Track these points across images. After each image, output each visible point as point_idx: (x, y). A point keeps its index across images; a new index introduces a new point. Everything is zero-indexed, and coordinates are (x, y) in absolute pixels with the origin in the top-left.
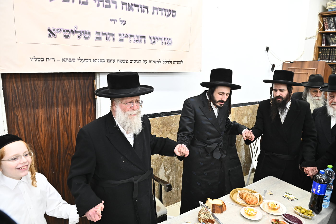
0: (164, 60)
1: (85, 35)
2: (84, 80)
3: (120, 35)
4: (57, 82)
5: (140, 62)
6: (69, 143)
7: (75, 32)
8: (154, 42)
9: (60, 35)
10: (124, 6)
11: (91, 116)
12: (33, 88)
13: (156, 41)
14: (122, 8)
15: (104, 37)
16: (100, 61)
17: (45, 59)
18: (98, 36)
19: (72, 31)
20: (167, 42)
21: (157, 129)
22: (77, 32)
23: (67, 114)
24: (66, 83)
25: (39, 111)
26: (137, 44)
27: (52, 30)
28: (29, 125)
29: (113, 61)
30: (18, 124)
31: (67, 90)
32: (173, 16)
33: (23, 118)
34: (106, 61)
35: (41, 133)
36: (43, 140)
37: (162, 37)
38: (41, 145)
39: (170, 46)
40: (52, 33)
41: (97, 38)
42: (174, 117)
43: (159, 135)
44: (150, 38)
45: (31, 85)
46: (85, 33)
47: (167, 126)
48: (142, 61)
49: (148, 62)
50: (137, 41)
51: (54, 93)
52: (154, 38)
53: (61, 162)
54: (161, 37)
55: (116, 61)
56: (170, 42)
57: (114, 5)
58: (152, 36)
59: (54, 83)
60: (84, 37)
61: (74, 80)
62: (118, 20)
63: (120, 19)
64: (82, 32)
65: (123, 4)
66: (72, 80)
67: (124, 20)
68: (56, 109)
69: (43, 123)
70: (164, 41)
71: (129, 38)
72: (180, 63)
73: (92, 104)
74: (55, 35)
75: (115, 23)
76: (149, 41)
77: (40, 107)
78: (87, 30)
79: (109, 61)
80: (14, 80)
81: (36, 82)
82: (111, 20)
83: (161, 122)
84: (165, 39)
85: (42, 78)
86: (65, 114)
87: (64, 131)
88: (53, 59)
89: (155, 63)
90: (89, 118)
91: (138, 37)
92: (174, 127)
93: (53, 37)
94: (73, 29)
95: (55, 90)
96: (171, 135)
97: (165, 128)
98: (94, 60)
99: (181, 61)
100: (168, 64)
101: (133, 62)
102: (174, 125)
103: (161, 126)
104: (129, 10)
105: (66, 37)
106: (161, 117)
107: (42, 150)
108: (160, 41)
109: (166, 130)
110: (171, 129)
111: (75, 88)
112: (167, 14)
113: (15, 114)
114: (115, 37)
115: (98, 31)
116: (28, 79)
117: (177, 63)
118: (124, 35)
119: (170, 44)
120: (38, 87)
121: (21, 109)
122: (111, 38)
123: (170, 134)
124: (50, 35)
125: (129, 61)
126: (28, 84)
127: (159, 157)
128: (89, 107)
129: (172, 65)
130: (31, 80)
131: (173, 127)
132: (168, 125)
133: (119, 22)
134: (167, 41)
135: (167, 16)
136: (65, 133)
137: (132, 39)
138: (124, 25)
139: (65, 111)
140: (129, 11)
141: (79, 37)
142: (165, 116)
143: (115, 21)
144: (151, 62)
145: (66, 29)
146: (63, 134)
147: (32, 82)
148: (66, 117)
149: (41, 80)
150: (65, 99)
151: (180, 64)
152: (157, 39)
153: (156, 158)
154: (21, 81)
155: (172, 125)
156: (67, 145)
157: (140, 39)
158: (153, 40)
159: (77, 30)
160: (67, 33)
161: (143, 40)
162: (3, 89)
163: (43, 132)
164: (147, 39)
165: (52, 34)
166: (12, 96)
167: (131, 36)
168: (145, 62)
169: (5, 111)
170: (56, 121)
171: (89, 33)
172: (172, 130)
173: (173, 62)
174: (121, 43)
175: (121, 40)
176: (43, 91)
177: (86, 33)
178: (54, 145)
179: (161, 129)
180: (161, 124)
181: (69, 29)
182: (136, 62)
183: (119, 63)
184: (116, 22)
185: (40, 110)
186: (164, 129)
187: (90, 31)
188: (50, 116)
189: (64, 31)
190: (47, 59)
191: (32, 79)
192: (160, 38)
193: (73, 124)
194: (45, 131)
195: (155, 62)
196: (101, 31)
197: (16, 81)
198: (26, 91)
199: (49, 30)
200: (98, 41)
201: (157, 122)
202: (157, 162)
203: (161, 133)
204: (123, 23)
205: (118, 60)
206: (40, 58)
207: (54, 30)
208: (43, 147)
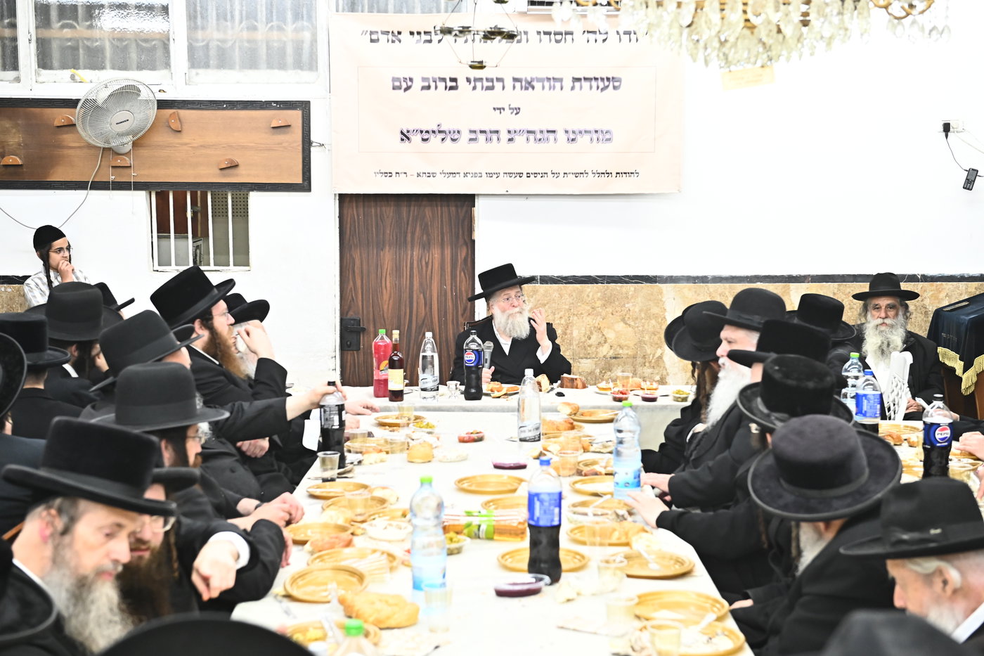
0: (594, 171)
1: (452, 136)
2: (456, 206)
3: (509, 132)
4: (414, 209)
5: (546, 175)
6: (426, 314)
7: (437, 132)
8: (573, 140)
9: (416, 138)
10: (518, 85)
11: (466, 271)
12: (379, 218)
13: (579, 137)
14: (514, 87)
15: (482, 137)
16: (475, 175)
17: (394, 174)
18: (473, 136)
19: (434, 132)
20: (601, 137)
21: (589, 308)
22: (440, 132)
23: (427, 264)
24: (428, 212)
25: (384, 255)
26: (542, 145)
27: (405, 132)
28: (368, 276)
29: (496, 176)
30: (354, 272)
31: (429, 223)
32: (615, 88)
33: (362, 265)
34: (484, 175)
35: (384, 291)
36: (387, 303)
37: (591, 128)
38: (383, 311)
39: (608, 145)
40: (405, 136)
41: (471, 140)
42: (632, 289)
43: (594, 321)
44: (567, 132)
45: (376, 212)
46: (452, 132)
47: (614, 305)
48: (549, 174)
49: (562, 175)
50: (540, 140)
51: (409, 228)
52: (574, 132)
53: (412, 345)
54: (588, 129)
55: (502, 175)
56: (608, 136)
57: (501, 84)
58: (570, 129)
59: (410, 211)
60: (452, 139)
61: (441, 206)
62: (507, 109)
63: (510, 105)
64: (447, 132)
65: (515, 80)
66: (437, 206)
67: (517, 107)
68: (409, 252)
69: (390, 274)
70: (595, 136)
71: (525, 135)
72: (632, 175)
73: (468, 250)
74: (408, 139)
75: (500, 113)
76: (565, 137)
77: (387, 247)
78: (456, 128)
79: (490, 175)
80: (354, 204)
81: (384, 209)
82: (494, 109)
83: (599, 294)
84: (596, 132)
85: (392, 203)
86: (424, 263)
87: (420, 291)
88: (405, 173)
89: (576, 177)
90: (462, 274)
91: (541, 132)
92: (631, 309)
93: (407, 141)
94: (435, 128)
95: (410, 222)
96: (625, 326)
97: (610, 310)
98: (466, 175)
99: (633, 171)
100: (604, 179)
101: (532, 176)
102: (631, 304)
103: (599, 303)
104: (527, 89)
105: (424, 140)
106: (600, 284)
107: (384, 320)
108: (587, 137)
109: (612, 314)
110: (624, 313)
111: (442, 221)
112: (601, 85)
113: (351, 255)
114: (501, 137)
115: (473, 129)
116: (373, 204)
117: (624, 175)
118: (515, 132)
119: (609, 140)
120: (385, 217)
121: (360, 249)
122: (494, 137)
123: (622, 324)
124: (402, 140)
125: (525, 175)
126: (373, 211)
127: (595, 369)
128: (464, 254)
129: (612, 179)
130: (376, 204)
131: (629, 310)
132: (617, 303)
133: (508, 111)
134: (603, 136)
135: (602, 90)
136: (422, 295)
137: (531, 137)
138: (518, 115)
139: (423, 258)
140: (526, 91)
141: (443, 139)
142: (608, 283)
143: (501, 109)
144: (569, 175)
145: (424, 129)
146: (418, 298)
147: (379, 209)
148: (424, 268)
149: (391, 206)
150: (425, 238)
151: (633, 178)
152: (580, 132)
153: (589, 371)
154: (364, 207)
155: (627, 305)
156: (423, 318)
157: (546, 136)
158: (572, 136)
159: (441, 129)
160: (426, 135)
161: (551, 136)
162: (340, 217)
163: (388, 288)
164: (561, 136)
165: (405, 138)
166: (350, 229)
167: (529, 132)
168: (556, 176)
169: (338, 248)
170: (408, 273)
171: (459, 132)
172: (628, 316)
173: (614, 174)
174: (511, 144)
175: (510, 140)
176: (393, 223)
177: (454, 132)
178: (402, 313)
179: (600, 310)
180: (599, 299)
181: (430, 129)
182: (539, 176)
183: (507, 178)
184: (502, 111)
185: (387, 253)
186: (607, 309)
187: (460, 129)
188: (400, 265)
189: (422, 132)
190: (397, 173)
191: (379, 203)
192: (586, 132)
193: (436, 284)
194: (391, 287)
195: (577, 175)
196: (477, 128)
197: (357, 207)
198: (370, 222)
199: (402, 133)
200: (473, 144)
201: (591, 295)
202: (592, 379)
203: (599, 317)
204: (515, 112)
205: (504, 173)
206: (387, 173)
207: (408, 132)
208: (385, 315)
